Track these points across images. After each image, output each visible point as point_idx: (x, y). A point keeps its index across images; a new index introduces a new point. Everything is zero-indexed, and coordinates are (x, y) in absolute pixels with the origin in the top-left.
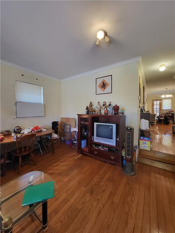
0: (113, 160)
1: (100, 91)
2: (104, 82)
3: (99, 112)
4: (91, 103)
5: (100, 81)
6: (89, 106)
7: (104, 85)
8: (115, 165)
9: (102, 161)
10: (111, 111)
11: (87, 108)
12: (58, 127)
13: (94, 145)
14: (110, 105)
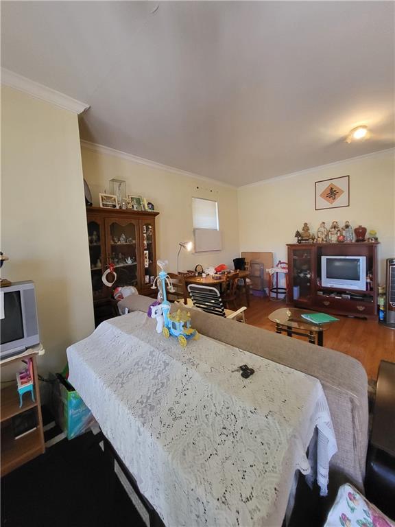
0: (362, 312)
1: (323, 203)
2: (332, 189)
3: (325, 240)
4: (306, 225)
5: (323, 187)
6: (303, 230)
7: (332, 193)
8: (365, 319)
9: (341, 315)
10: (350, 237)
11: (298, 234)
12: (246, 266)
13: (321, 292)
14: (347, 227)
